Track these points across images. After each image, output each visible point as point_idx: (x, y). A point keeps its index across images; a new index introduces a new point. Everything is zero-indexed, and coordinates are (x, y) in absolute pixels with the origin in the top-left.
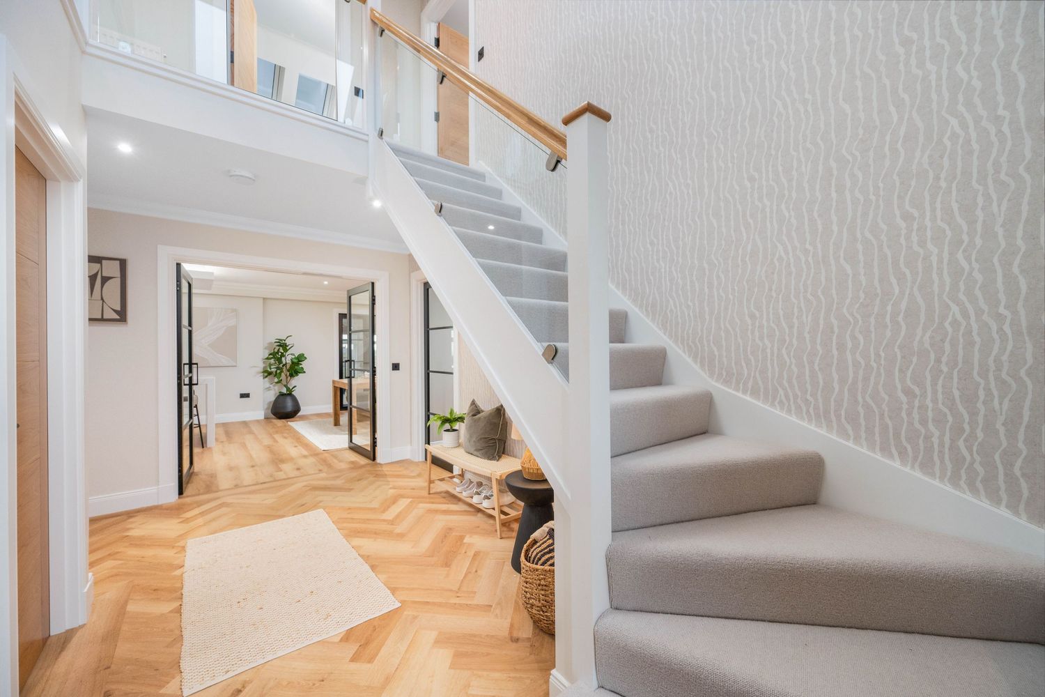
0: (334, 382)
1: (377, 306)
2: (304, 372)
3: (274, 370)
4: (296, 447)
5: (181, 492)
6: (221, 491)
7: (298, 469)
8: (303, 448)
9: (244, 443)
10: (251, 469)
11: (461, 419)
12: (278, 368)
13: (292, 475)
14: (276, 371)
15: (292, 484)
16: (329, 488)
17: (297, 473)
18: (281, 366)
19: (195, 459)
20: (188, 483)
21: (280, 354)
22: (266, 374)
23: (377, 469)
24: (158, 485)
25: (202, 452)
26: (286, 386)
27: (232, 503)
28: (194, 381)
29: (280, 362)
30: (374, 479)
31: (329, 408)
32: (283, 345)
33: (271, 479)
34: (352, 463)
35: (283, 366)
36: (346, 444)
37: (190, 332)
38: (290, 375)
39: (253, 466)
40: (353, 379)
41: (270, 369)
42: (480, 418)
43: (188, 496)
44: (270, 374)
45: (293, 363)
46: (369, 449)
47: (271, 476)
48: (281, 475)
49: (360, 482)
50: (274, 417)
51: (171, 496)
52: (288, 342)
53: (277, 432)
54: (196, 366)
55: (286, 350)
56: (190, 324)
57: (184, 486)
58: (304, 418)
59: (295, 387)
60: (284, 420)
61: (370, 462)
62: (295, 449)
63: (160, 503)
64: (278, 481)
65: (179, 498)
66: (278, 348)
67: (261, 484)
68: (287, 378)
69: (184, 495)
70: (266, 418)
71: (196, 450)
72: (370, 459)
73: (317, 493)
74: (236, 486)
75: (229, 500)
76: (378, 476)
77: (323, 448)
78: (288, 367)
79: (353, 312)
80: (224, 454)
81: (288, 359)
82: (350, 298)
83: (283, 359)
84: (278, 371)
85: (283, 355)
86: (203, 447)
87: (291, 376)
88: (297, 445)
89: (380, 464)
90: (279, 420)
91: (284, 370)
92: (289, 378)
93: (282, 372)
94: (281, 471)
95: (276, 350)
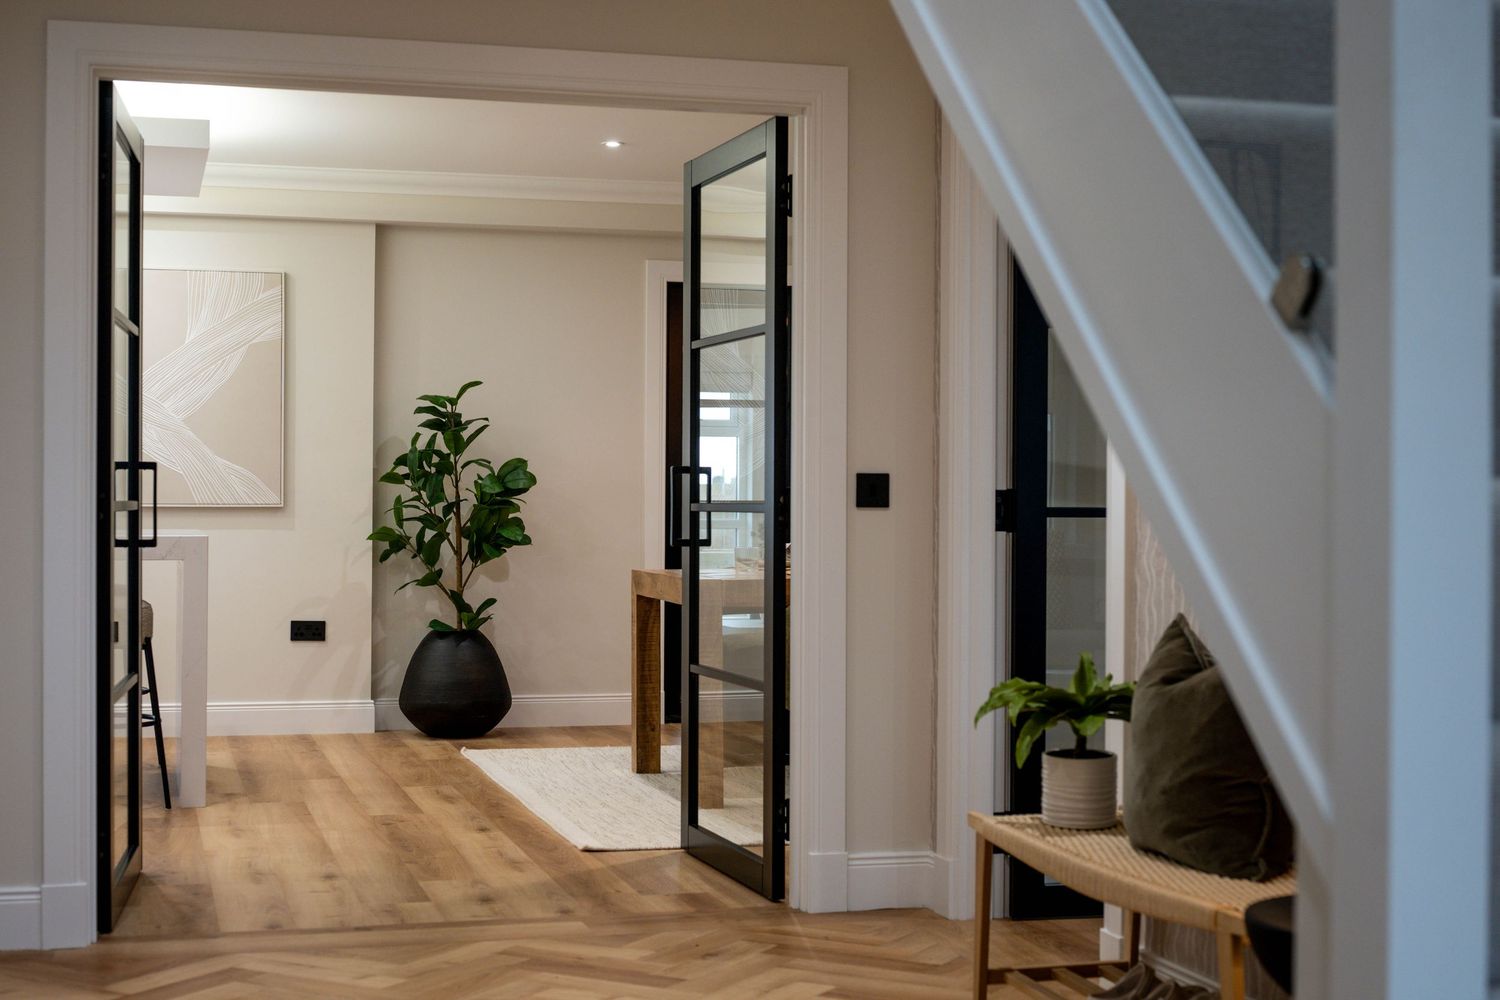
0: (637, 578)
1: (795, 225)
2: (527, 541)
3: (412, 529)
4: (483, 830)
5: (105, 924)
6: (225, 935)
7: (486, 900)
8: (512, 837)
9: (303, 806)
10: (320, 885)
11: (1118, 703)
12: (428, 520)
13: (461, 915)
14: (421, 535)
15: (460, 943)
16: (591, 968)
17: (482, 912)
18: (438, 510)
19: (147, 837)
20: (124, 903)
21: (435, 459)
22: (386, 545)
23: (788, 928)
24: (42, 881)
25: (167, 821)
26: (456, 597)
27: (259, 973)
28: (146, 533)
29: (437, 495)
30: (767, 957)
31: (618, 703)
32: (445, 419)
33: (389, 921)
34: (692, 899)
35: (447, 510)
36: (671, 836)
37: (135, 343)
38: (470, 552)
39: (329, 877)
40: (703, 551)
41: (400, 521)
42: (1192, 691)
43: (125, 939)
44: (398, 543)
45: (482, 497)
46: (760, 852)
47: (391, 911)
48: (423, 911)
49: (711, 961)
50: (410, 726)
51: (79, 931)
52: (466, 409)
53: (419, 780)
54: (151, 472)
55: (458, 445)
56: (135, 314)
57: (115, 910)
58: (521, 737)
59: (491, 602)
60: (446, 743)
61: (760, 902)
62: (479, 836)
63: (48, 946)
64: (413, 927)
65: (99, 938)
66: (427, 434)
67: (358, 929)
68: (461, 563)
69: (115, 933)
70: (382, 729)
71: (150, 813)
72: (761, 892)
73: (546, 976)
74: (274, 928)
75: (250, 963)
76: (783, 951)
77: (580, 840)
78: (466, 511)
79: (707, 277)
80: (237, 832)
81: (466, 487)
82: (696, 194)
83: (447, 481)
84: (429, 534)
85: (446, 467)
86: (168, 805)
87: (478, 555)
88: (486, 823)
89: (798, 912)
90: (429, 742)
91: (451, 528)
92: (468, 563)
93: (442, 536)
94: (426, 899)
95: (421, 445)
